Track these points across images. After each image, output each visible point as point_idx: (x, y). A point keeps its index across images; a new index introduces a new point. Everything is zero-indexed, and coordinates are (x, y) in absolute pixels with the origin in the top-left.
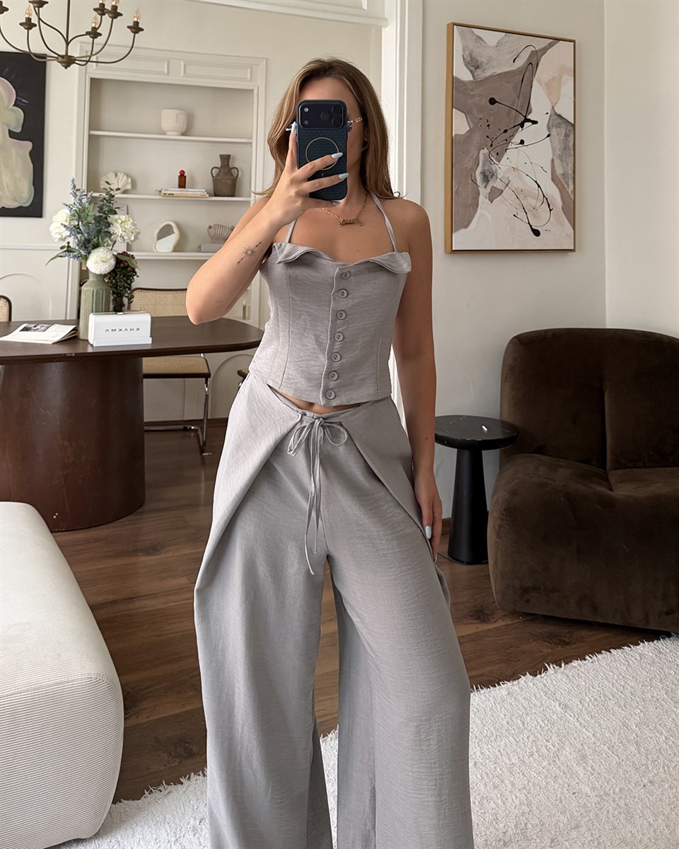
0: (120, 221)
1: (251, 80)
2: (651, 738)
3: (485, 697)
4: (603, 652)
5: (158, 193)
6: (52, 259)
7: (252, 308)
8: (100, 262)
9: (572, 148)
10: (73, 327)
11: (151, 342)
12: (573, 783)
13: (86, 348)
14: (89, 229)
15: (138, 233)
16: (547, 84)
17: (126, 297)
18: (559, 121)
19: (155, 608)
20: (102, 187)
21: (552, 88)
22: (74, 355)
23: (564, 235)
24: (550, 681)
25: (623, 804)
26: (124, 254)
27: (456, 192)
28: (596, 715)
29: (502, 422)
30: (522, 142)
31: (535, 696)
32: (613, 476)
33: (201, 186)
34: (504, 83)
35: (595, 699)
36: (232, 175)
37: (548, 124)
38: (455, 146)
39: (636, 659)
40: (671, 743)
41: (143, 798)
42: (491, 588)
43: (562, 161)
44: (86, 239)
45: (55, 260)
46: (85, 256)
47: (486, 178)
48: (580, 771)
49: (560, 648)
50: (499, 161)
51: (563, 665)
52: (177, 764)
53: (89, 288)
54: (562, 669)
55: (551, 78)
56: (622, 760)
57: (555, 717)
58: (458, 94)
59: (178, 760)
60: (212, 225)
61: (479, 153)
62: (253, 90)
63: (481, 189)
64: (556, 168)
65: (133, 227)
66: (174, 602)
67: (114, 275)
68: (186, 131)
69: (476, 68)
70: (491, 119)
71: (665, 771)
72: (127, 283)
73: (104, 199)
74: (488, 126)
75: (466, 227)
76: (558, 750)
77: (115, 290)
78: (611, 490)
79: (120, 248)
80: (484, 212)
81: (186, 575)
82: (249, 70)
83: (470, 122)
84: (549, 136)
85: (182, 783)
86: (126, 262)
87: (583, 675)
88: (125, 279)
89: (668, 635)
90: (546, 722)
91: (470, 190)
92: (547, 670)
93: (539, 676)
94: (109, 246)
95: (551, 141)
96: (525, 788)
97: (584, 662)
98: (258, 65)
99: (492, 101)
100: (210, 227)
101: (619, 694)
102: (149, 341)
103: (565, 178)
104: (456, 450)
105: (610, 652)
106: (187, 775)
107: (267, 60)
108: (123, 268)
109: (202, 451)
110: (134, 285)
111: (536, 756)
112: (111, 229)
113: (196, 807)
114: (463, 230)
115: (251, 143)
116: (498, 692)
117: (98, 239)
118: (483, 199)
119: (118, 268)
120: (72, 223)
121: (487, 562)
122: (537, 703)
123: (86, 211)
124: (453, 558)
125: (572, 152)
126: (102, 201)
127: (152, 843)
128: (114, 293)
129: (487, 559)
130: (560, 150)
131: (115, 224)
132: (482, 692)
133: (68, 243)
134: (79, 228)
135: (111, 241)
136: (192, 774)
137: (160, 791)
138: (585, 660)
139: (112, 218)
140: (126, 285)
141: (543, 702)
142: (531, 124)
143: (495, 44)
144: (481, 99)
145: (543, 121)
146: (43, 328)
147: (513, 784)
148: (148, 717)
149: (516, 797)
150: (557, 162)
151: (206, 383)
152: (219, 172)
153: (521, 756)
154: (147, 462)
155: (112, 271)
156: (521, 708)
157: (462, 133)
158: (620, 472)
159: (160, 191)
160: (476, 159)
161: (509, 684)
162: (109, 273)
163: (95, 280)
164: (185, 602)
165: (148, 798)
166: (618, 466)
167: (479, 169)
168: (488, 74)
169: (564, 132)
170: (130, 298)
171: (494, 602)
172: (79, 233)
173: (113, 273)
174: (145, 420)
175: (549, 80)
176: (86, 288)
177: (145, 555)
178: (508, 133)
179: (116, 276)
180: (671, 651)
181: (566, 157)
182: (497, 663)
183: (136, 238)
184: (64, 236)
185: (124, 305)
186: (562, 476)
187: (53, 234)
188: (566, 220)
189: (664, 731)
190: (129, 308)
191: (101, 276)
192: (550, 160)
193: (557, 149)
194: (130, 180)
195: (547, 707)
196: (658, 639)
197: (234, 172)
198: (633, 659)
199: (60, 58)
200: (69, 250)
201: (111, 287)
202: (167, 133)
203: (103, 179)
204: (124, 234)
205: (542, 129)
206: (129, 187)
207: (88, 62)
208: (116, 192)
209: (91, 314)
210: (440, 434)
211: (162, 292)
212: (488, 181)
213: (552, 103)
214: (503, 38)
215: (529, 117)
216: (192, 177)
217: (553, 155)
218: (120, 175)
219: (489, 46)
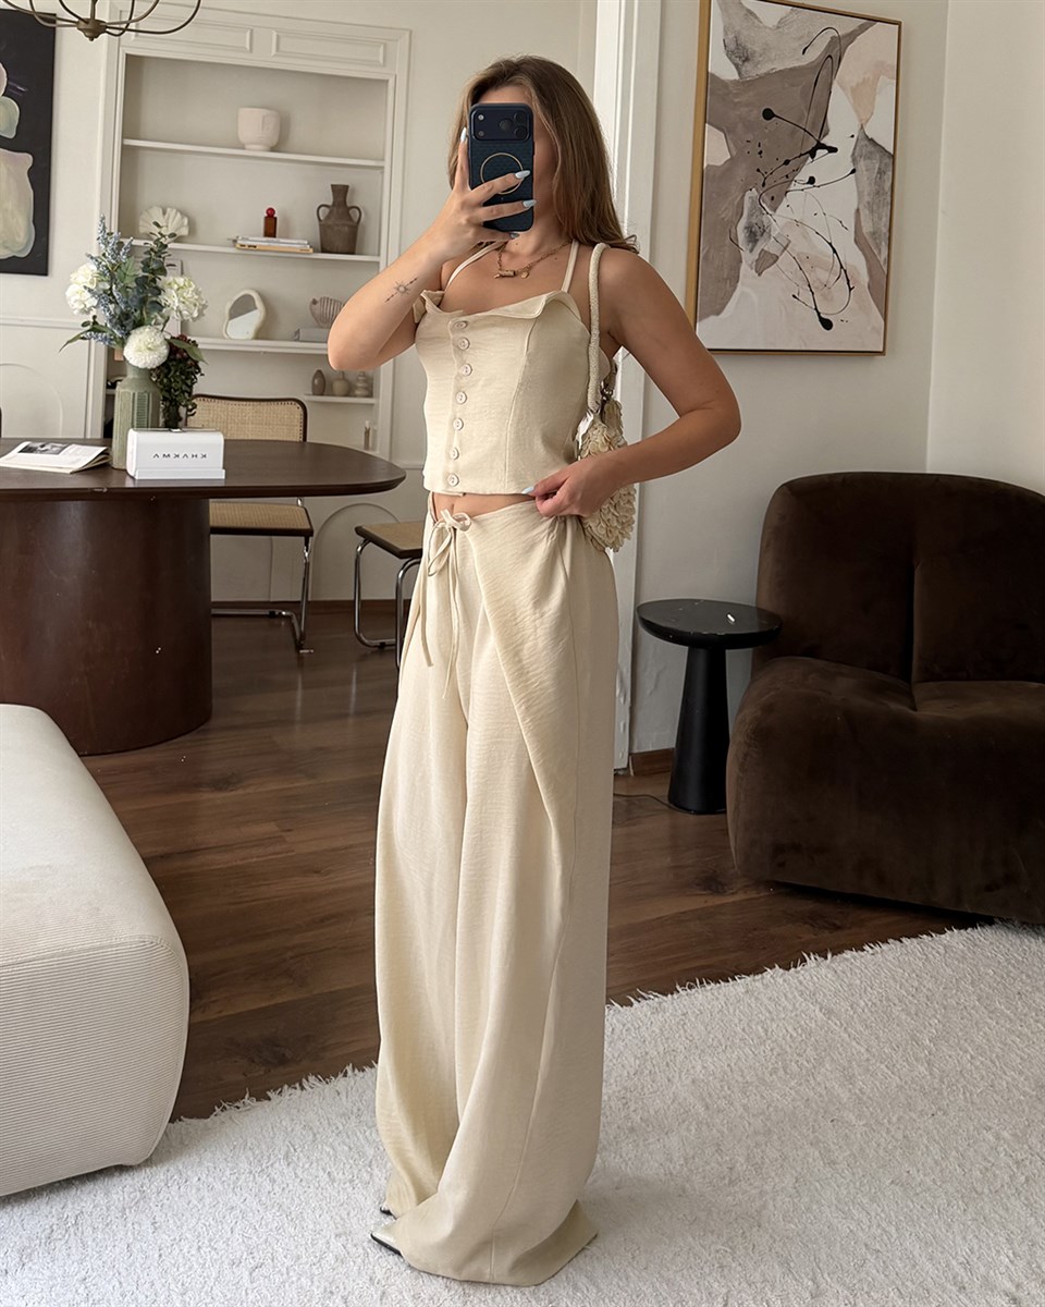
0: (176, 287)
1: (384, 65)
2: (950, 1056)
3: (713, 994)
4: (891, 941)
5: (232, 243)
6: (69, 342)
7: (378, 433)
8: (143, 350)
9: (889, 193)
10: (103, 449)
11: (223, 477)
12: (832, 1109)
13: (124, 483)
14: (127, 297)
15: (205, 306)
16: (853, 90)
17: (184, 406)
18: (871, 148)
19: (229, 865)
20: (142, 230)
21: (862, 97)
22: (105, 490)
23: (869, 328)
24: (808, 978)
26: (182, 338)
27: (706, 257)
28: (873, 1025)
29: (758, 609)
30: (812, 180)
31: (786, 996)
32: (920, 691)
33: (300, 237)
34: (787, 85)
35: (873, 1003)
36: (350, 219)
37: (853, 154)
38: (707, 184)
39: (938, 952)
40: (978, 1063)
41: (212, 1116)
42: (730, 848)
43: (872, 211)
44: (122, 312)
45: (74, 343)
46: (122, 338)
47: (754, 236)
48: (845, 1096)
49: (827, 933)
50: (775, 211)
51: (829, 956)
52: (261, 1073)
53: (127, 390)
54: (828, 961)
55: (860, 81)
56: (906, 1083)
57: (813, 1025)
58: (714, 101)
59: (263, 1068)
60: (318, 299)
61: (744, 195)
62: (387, 81)
63: (745, 254)
64: (863, 224)
65: (196, 297)
66: (258, 857)
67: (166, 371)
68: (276, 146)
69: (744, 61)
70: (765, 142)
71: (966, 1098)
72: (187, 385)
73: (152, 249)
74: (760, 153)
75: (718, 313)
76: (814, 1067)
77: (167, 395)
78: (915, 710)
79: (174, 329)
80: (746, 289)
81: (275, 820)
82: (381, 50)
83: (732, 146)
84: (853, 171)
85: (269, 1099)
86: (185, 351)
87: (857, 971)
88: (183, 377)
89: (988, 921)
90: (800, 1031)
91: (727, 255)
92: (806, 962)
93: (793, 969)
94: (159, 324)
95: (856, 180)
96: (763, 1113)
97: (860, 953)
98: (396, 41)
99: (768, 114)
100: (314, 302)
101: (910, 998)
102: (221, 475)
103: (875, 239)
104: (687, 648)
105: (901, 942)
106: (277, 1087)
107: (411, 32)
108: (180, 361)
109: (299, 647)
110: (196, 390)
111: (781, 1073)
112: (162, 298)
114: (713, 318)
115: (382, 168)
116: (732, 989)
117: (142, 313)
118: (746, 270)
119: (171, 360)
120: (101, 286)
121: (725, 812)
122: (788, 1005)
123: (123, 268)
124: (675, 805)
125: (889, 199)
126: (148, 253)
128: (165, 399)
129: (725, 807)
130: (869, 195)
131: (168, 290)
132: (708, 987)
133: (94, 317)
134: (111, 294)
135: (162, 316)
136: (286, 1087)
137: (238, 1108)
138: (863, 950)
139: (162, 281)
140: (184, 387)
141: (797, 1005)
142: (826, 151)
143: (776, 23)
144: (750, 111)
145: (846, 148)
146: (55, 449)
147: (746, 1108)
148: (220, 1012)
149: (749, 1124)
150: (864, 213)
151: (307, 544)
152: (330, 212)
153: (759, 1073)
154: (216, 660)
155: (163, 365)
156: (764, 1011)
157: (719, 164)
158: (931, 684)
159: (235, 241)
160: (738, 206)
161: (749, 979)
162: (158, 368)
163: (136, 376)
164: (274, 857)
165: (218, 1118)
166: (930, 676)
167: (743, 223)
168: (763, 70)
169: (877, 166)
170: (190, 412)
171: (734, 867)
172: (111, 302)
173: (164, 368)
174: (213, 600)
175: (858, 85)
176: (121, 391)
177: (212, 791)
178: (791, 165)
179: (170, 371)
180: (991, 943)
181: (879, 207)
182: (733, 952)
183: (201, 313)
184: (88, 306)
185: (181, 419)
186: (844, 688)
187: (71, 302)
188: (873, 305)
189: (970, 1049)
190: (186, 425)
191: (148, 372)
192: (853, 211)
193: (866, 193)
194: (186, 221)
195: (803, 1011)
196: (974, 926)
197: (354, 214)
198: (934, 952)
199: (82, 23)
200: (95, 328)
201: (162, 390)
202: (247, 147)
203: (143, 216)
204: (182, 307)
205: (843, 160)
206: (184, 231)
207: (124, 30)
208: (169, 240)
209: (131, 430)
210: (663, 624)
211: (237, 403)
212: (756, 241)
213: (861, 120)
214: (788, 15)
215: (826, 141)
216: (286, 221)
217: (859, 203)
218: (171, 212)
219: (766, 27)
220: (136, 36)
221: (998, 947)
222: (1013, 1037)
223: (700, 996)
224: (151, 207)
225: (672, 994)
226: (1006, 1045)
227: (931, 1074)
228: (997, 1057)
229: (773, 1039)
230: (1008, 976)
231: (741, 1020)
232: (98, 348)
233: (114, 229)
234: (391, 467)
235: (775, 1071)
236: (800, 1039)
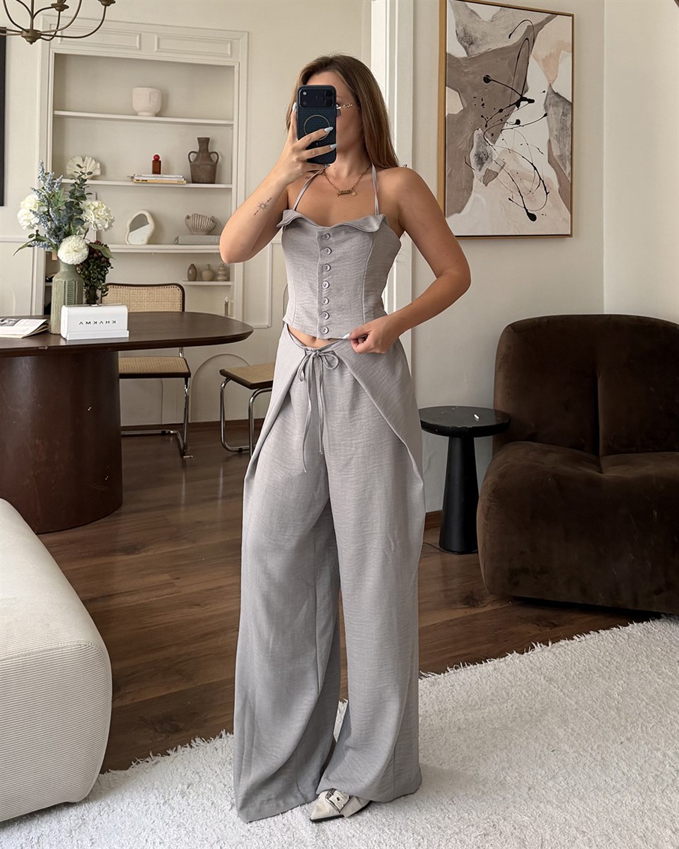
0: (93, 208)
1: (231, 56)
2: (632, 704)
3: (471, 672)
4: (591, 632)
5: (130, 179)
6: (20, 249)
7: (235, 305)
8: (71, 252)
9: (570, 129)
10: (44, 321)
11: (128, 336)
12: (553, 743)
13: (60, 341)
14: (60, 216)
15: (113, 221)
16: (544, 61)
17: (100, 289)
18: (556, 99)
19: (137, 603)
20: (69, 172)
21: (550, 64)
22: (46, 348)
23: (561, 219)
24: (536, 658)
25: (600, 758)
26: (98, 243)
27: (449, 175)
28: (580, 686)
29: (495, 410)
30: (518, 122)
31: (521, 671)
32: (605, 461)
33: (177, 173)
34: (499, 59)
35: (580, 673)
36: (212, 161)
37: (545, 103)
38: (448, 126)
40: (651, 708)
41: (130, 768)
43: (559, 141)
44: (56, 227)
45: (23, 249)
46: (56, 245)
47: (481, 160)
49: (548, 630)
50: (494, 143)
51: (550, 644)
52: (163, 738)
53: (60, 279)
54: (549, 648)
55: (548, 54)
57: (540, 688)
58: (451, 71)
59: (164, 735)
60: (190, 215)
61: (473, 134)
62: (234, 67)
63: (476, 172)
64: (553, 150)
65: (107, 214)
67: (87, 266)
68: (160, 112)
69: (470, 45)
70: (486, 97)
72: (102, 275)
73: (76, 183)
74: (483, 105)
75: (459, 212)
77: (88, 282)
78: (602, 473)
79: (91, 237)
80: (478, 195)
82: (229, 45)
83: (464, 100)
84: (546, 115)
85: (169, 755)
86: (100, 252)
87: (569, 653)
88: (99, 270)
89: (656, 616)
90: (530, 693)
91: (464, 173)
92: (534, 648)
93: (525, 653)
94: (82, 234)
95: (548, 120)
97: (571, 641)
98: (239, 39)
99: (487, 79)
101: (605, 668)
102: (126, 334)
103: (562, 159)
104: (448, 438)
105: (598, 632)
106: (174, 747)
107: (248, 33)
108: (97, 259)
109: (183, 454)
110: (108, 279)
112: (84, 216)
113: (183, 774)
114: (456, 215)
115: (232, 125)
116: (484, 668)
117: (70, 227)
118: (477, 182)
119: (91, 258)
120: (41, 209)
121: (477, 552)
122: (523, 677)
123: (56, 196)
124: (444, 549)
125: (570, 133)
126: (73, 186)
127: (142, 805)
128: (86, 285)
129: (477, 548)
130: (556, 130)
131: (87, 210)
132: (469, 668)
133: (37, 231)
134: (49, 215)
135: (83, 228)
136: (180, 746)
138: (573, 639)
139: (83, 204)
140: (100, 276)
141: (529, 676)
142: (527, 102)
143: (490, 18)
144: (476, 77)
145: (540, 99)
146: (10, 322)
147: (495, 746)
148: (133, 700)
150: (554, 142)
151: (186, 383)
152: (197, 156)
154: (125, 465)
155: (85, 261)
156: (506, 681)
157: (456, 113)
158: (612, 457)
159: (133, 177)
160: (470, 140)
161: (496, 661)
162: (81, 264)
163: (66, 270)
165: (135, 769)
166: (610, 451)
167: (473, 152)
168: (482, 50)
169: (561, 111)
170: (104, 293)
171: (484, 589)
172: (49, 220)
173: (85, 264)
174: (122, 425)
175: (546, 57)
176: (57, 280)
177: (124, 555)
178: (504, 113)
179: (89, 266)
181: (564, 138)
182: (485, 644)
183: (110, 226)
184: (33, 223)
185: (98, 299)
186: (551, 460)
187: (21, 222)
188: (563, 204)
189: (645, 698)
190: (101, 303)
191: (74, 267)
192: (547, 141)
193: (554, 129)
194: (98, 165)
195: (532, 680)
196: (647, 620)
197: (214, 157)
198: (621, 638)
199: (25, 32)
200: (38, 239)
201: (84, 279)
202: (139, 114)
203: (69, 163)
204: (97, 221)
205: (538, 108)
206: (98, 172)
207: (53, 36)
208: (87, 177)
209: (64, 307)
210: (431, 422)
211: (137, 288)
212: (483, 164)
213: (549, 81)
214: (498, 13)
215: (526, 96)
216: (168, 162)
217: (550, 135)
218: (88, 160)
219: (484, 21)
220: (61, 40)
221: (664, 633)
222: (674, 690)
223: (463, 673)
224: (74, 157)
225: (444, 673)
226: (669, 694)
227: (619, 716)
228: (663, 703)
229: (513, 698)
230: (671, 651)
231: (491, 688)
232: (40, 252)
233: (49, 170)
234: (244, 325)
235: (514, 719)
236: (530, 698)
